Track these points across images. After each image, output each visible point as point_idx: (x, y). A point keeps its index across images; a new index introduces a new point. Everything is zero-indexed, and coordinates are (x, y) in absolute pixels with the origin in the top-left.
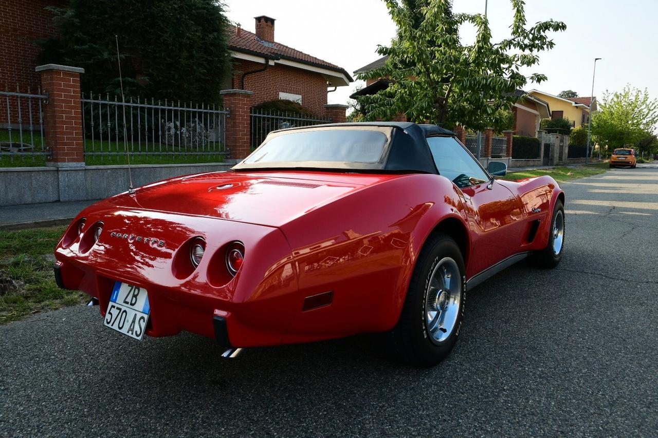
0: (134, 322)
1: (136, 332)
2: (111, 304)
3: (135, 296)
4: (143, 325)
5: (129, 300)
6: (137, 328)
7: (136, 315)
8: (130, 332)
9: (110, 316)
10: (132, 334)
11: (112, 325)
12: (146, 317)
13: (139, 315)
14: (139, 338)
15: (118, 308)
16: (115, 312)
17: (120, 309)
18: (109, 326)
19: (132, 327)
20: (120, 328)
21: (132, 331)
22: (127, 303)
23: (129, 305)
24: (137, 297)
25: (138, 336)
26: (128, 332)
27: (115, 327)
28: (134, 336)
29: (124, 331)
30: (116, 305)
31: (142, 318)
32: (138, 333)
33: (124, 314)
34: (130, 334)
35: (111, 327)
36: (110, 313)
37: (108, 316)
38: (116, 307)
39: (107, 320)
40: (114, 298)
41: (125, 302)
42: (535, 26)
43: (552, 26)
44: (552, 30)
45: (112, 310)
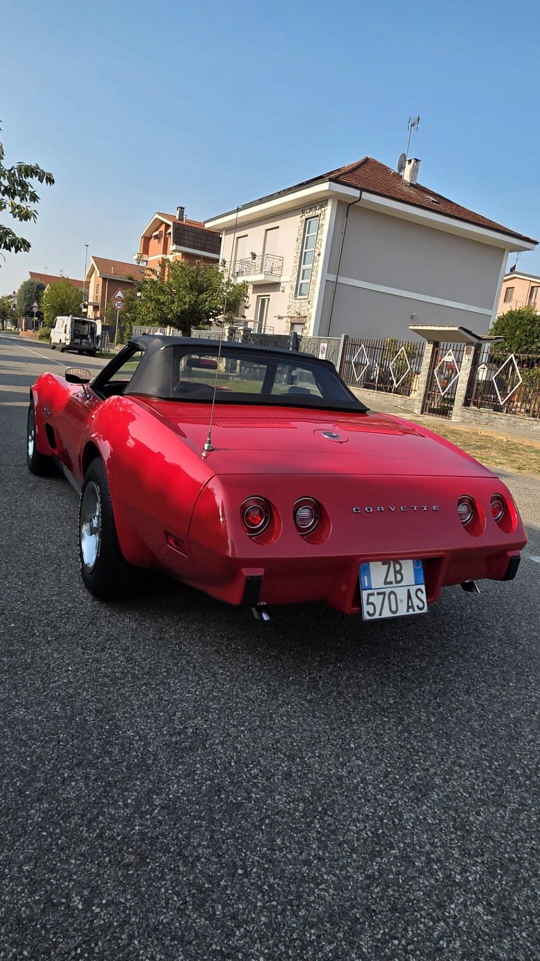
0: (409, 597)
1: (418, 606)
2: (364, 594)
3: (400, 572)
4: (423, 597)
5: (391, 578)
6: (416, 602)
7: (409, 590)
8: (411, 610)
9: (371, 607)
10: (414, 611)
11: (380, 614)
12: (423, 587)
13: (413, 590)
14: (425, 610)
15: (379, 594)
16: (376, 600)
17: (384, 593)
18: (377, 616)
19: (410, 604)
20: (394, 613)
21: (412, 607)
22: (391, 583)
23: (394, 585)
24: (402, 572)
25: (420, 609)
26: (408, 611)
27: (387, 614)
28: (417, 611)
29: (403, 611)
30: (375, 592)
31: (419, 590)
32: (421, 606)
33: (392, 596)
34: (411, 612)
35: (380, 617)
36: (368, 603)
37: (367, 608)
38: (376, 594)
39: (368, 612)
40: (366, 585)
41: (386, 583)
42: (16, 165)
43: (37, 174)
44: (36, 179)
45: (371, 599)
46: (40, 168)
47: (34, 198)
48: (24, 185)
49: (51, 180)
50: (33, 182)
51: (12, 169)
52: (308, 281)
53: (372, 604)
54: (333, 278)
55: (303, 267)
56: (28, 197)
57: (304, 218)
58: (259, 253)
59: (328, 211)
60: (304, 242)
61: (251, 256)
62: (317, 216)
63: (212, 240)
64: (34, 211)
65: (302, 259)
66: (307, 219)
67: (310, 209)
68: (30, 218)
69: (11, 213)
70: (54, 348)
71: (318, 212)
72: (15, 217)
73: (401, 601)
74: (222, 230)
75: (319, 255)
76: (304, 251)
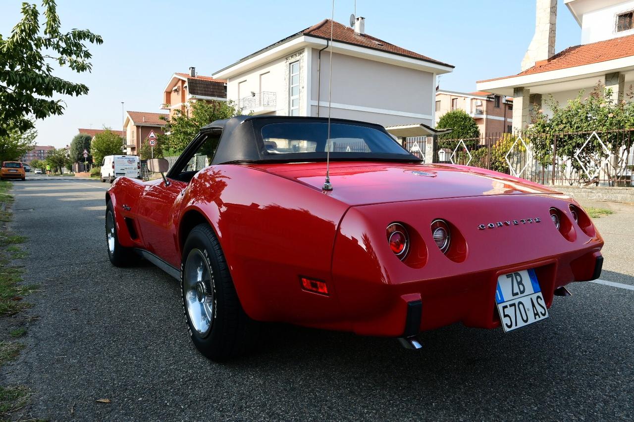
0: (533, 305)
1: (541, 312)
2: (500, 307)
3: (520, 283)
4: (542, 302)
5: (516, 290)
6: (540, 310)
7: (531, 299)
8: (537, 317)
9: (508, 318)
10: (539, 317)
11: (516, 325)
12: (540, 294)
13: (534, 297)
14: (546, 316)
15: (511, 306)
16: (510, 311)
17: (514, 305)
18: (514, 327)
20: (526, 321)
21: (538, 314)
22: (517, 294)
23: (520, 295)
24: (523, 282)
25: (544, 315)
26: (535, 318)
27: (521, 324)
28: (542, 317)
29: (532, 320)
30: (507, 304)
31: (538, 297)
32: (543, 313)
33: (521, 306)
34: (538, 319)
35: (517, 327)
36: (505, 316)
37: (505, 321)
38: (508, 306)
39: (506, 324)
40: (500, 299)
41: (514, 294)
42: (71, 31)
43: (88, 36)
44: (88, 40)
45: (507, 311)
46: (91, 32)
47: (87, 55)
48: (78, 46)
49: (100, 41)
50: (86, 43)
51: (68, 35)
52: (297, 107)
53: (507, 316)
54: (316, 103)
55: (292, 98)
56: (82, 55)
57: (288, 63)
58: (257, 92)
59: (306, 56)
60: (291, 80)
61: (251, 94)
62: (298, 61)
63: (219, 89)
64: (89, 63)
65: (291, 92)
66: (290, 64)
67: (292, 57)
68: (86, 69)
69: (70, 66)
70: (104, 181)
71: (298, 58)
72: (73, 69)
73: (528, 310)
74: (226, 79)
75: (303, 88)
76: (291, 86)
